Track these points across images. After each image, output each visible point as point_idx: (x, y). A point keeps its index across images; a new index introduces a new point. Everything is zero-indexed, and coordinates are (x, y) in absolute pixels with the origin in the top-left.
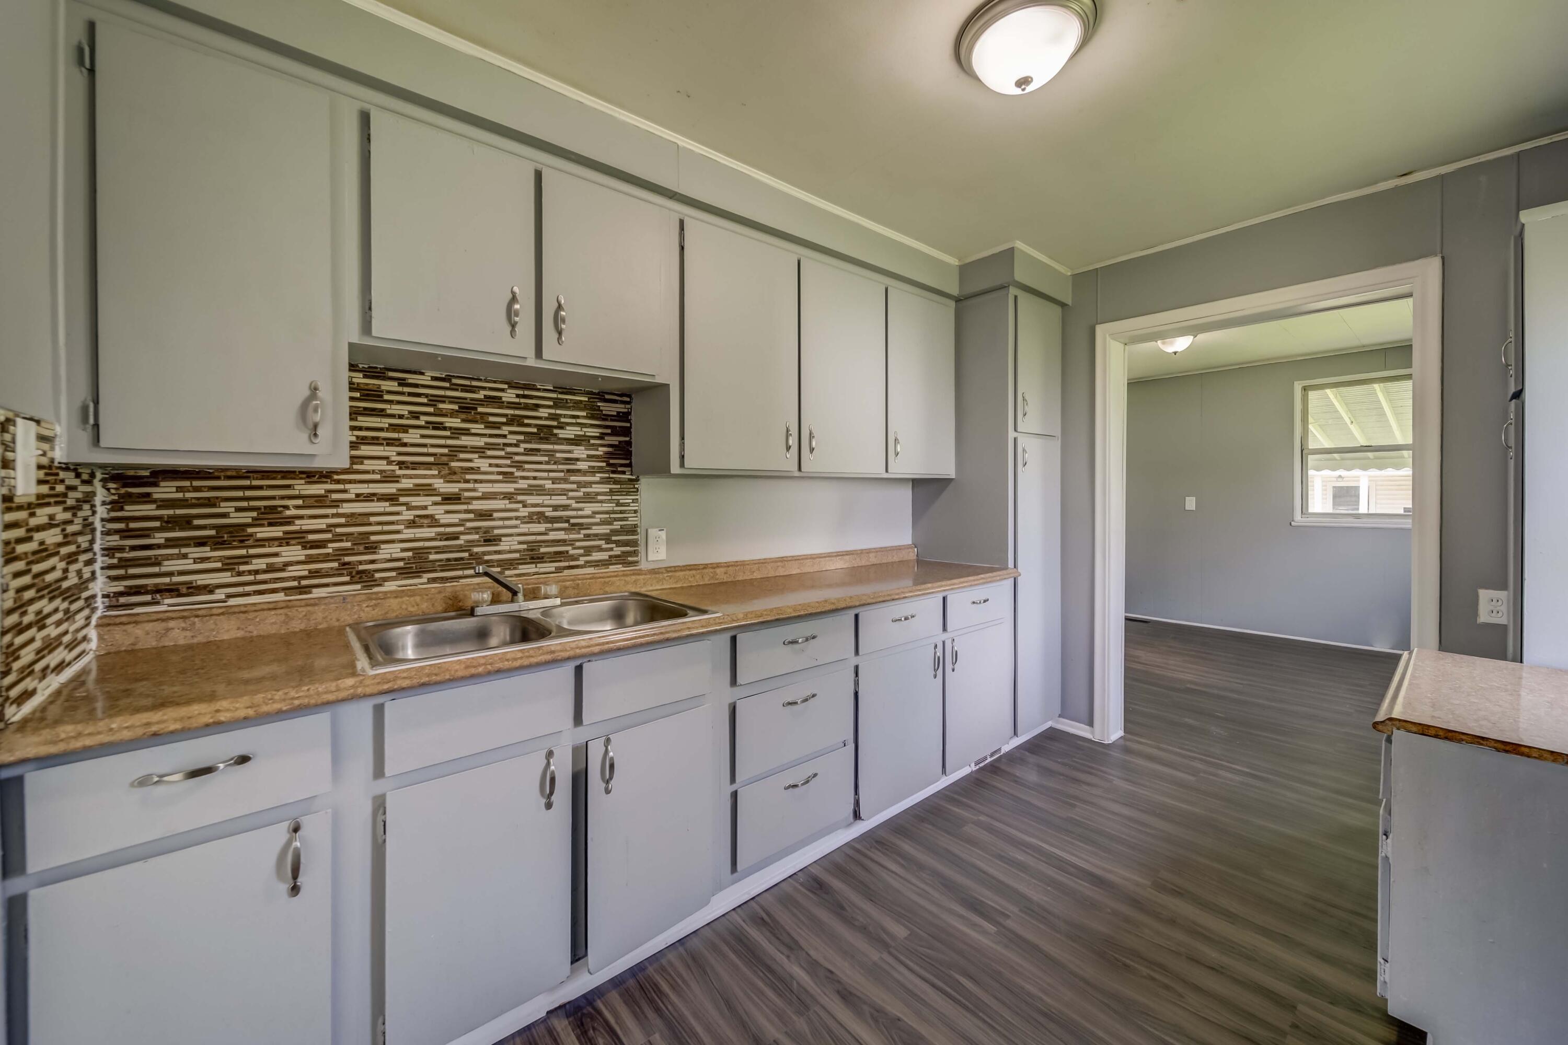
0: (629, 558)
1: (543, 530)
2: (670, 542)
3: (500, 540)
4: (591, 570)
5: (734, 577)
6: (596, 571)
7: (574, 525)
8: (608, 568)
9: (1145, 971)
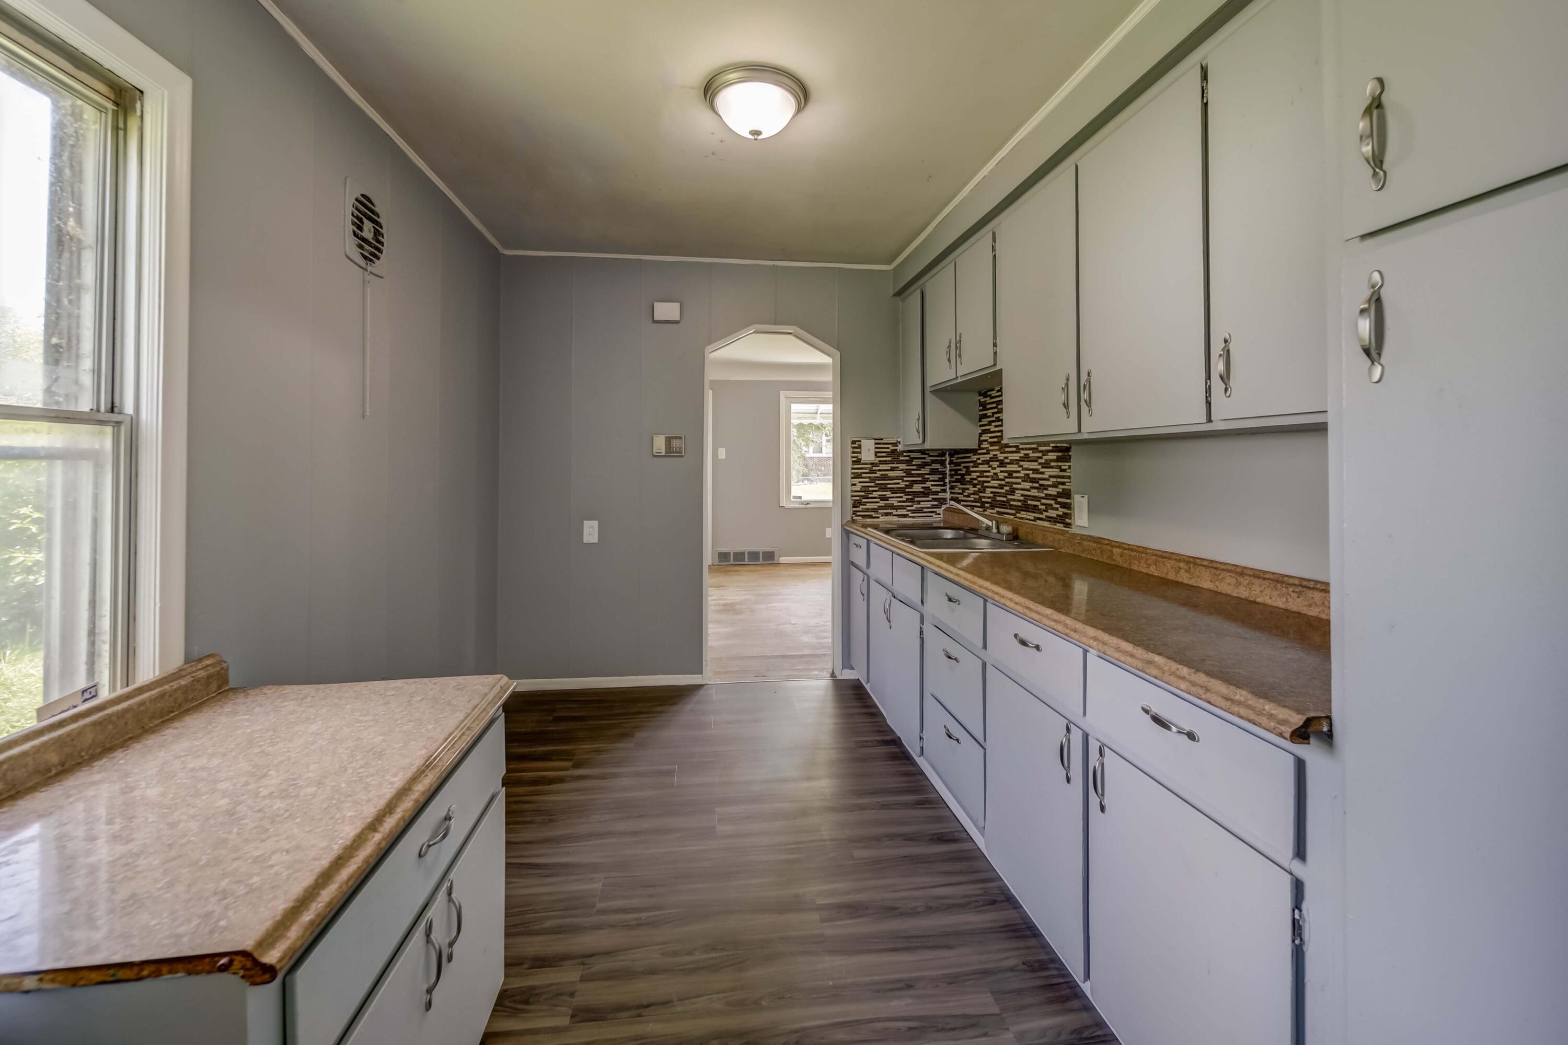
0: (1067, 520)
1: (1028, 487)
2: (1091, 511)
3: (1014, 492)
4: (1046, 524)
5: (1130, 564)
6: (1050, 526)
7: (1041, 485)
8: (1056, 525)
9: (698, 956)
